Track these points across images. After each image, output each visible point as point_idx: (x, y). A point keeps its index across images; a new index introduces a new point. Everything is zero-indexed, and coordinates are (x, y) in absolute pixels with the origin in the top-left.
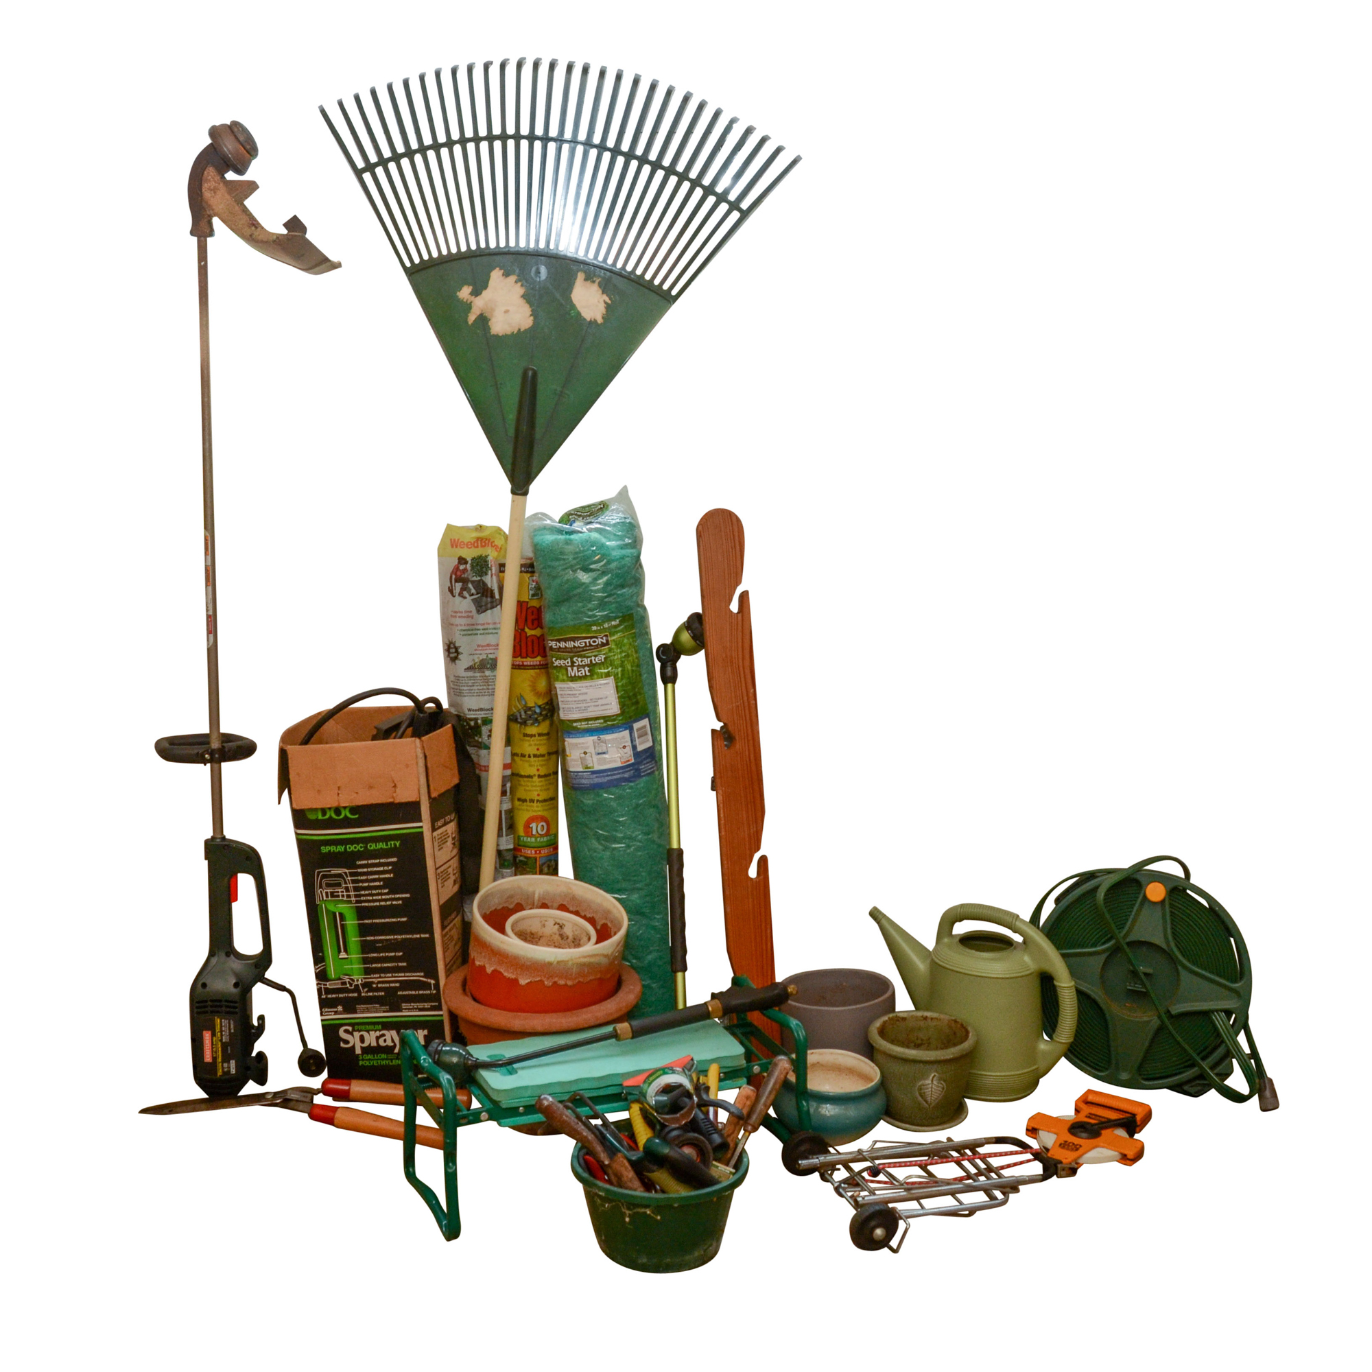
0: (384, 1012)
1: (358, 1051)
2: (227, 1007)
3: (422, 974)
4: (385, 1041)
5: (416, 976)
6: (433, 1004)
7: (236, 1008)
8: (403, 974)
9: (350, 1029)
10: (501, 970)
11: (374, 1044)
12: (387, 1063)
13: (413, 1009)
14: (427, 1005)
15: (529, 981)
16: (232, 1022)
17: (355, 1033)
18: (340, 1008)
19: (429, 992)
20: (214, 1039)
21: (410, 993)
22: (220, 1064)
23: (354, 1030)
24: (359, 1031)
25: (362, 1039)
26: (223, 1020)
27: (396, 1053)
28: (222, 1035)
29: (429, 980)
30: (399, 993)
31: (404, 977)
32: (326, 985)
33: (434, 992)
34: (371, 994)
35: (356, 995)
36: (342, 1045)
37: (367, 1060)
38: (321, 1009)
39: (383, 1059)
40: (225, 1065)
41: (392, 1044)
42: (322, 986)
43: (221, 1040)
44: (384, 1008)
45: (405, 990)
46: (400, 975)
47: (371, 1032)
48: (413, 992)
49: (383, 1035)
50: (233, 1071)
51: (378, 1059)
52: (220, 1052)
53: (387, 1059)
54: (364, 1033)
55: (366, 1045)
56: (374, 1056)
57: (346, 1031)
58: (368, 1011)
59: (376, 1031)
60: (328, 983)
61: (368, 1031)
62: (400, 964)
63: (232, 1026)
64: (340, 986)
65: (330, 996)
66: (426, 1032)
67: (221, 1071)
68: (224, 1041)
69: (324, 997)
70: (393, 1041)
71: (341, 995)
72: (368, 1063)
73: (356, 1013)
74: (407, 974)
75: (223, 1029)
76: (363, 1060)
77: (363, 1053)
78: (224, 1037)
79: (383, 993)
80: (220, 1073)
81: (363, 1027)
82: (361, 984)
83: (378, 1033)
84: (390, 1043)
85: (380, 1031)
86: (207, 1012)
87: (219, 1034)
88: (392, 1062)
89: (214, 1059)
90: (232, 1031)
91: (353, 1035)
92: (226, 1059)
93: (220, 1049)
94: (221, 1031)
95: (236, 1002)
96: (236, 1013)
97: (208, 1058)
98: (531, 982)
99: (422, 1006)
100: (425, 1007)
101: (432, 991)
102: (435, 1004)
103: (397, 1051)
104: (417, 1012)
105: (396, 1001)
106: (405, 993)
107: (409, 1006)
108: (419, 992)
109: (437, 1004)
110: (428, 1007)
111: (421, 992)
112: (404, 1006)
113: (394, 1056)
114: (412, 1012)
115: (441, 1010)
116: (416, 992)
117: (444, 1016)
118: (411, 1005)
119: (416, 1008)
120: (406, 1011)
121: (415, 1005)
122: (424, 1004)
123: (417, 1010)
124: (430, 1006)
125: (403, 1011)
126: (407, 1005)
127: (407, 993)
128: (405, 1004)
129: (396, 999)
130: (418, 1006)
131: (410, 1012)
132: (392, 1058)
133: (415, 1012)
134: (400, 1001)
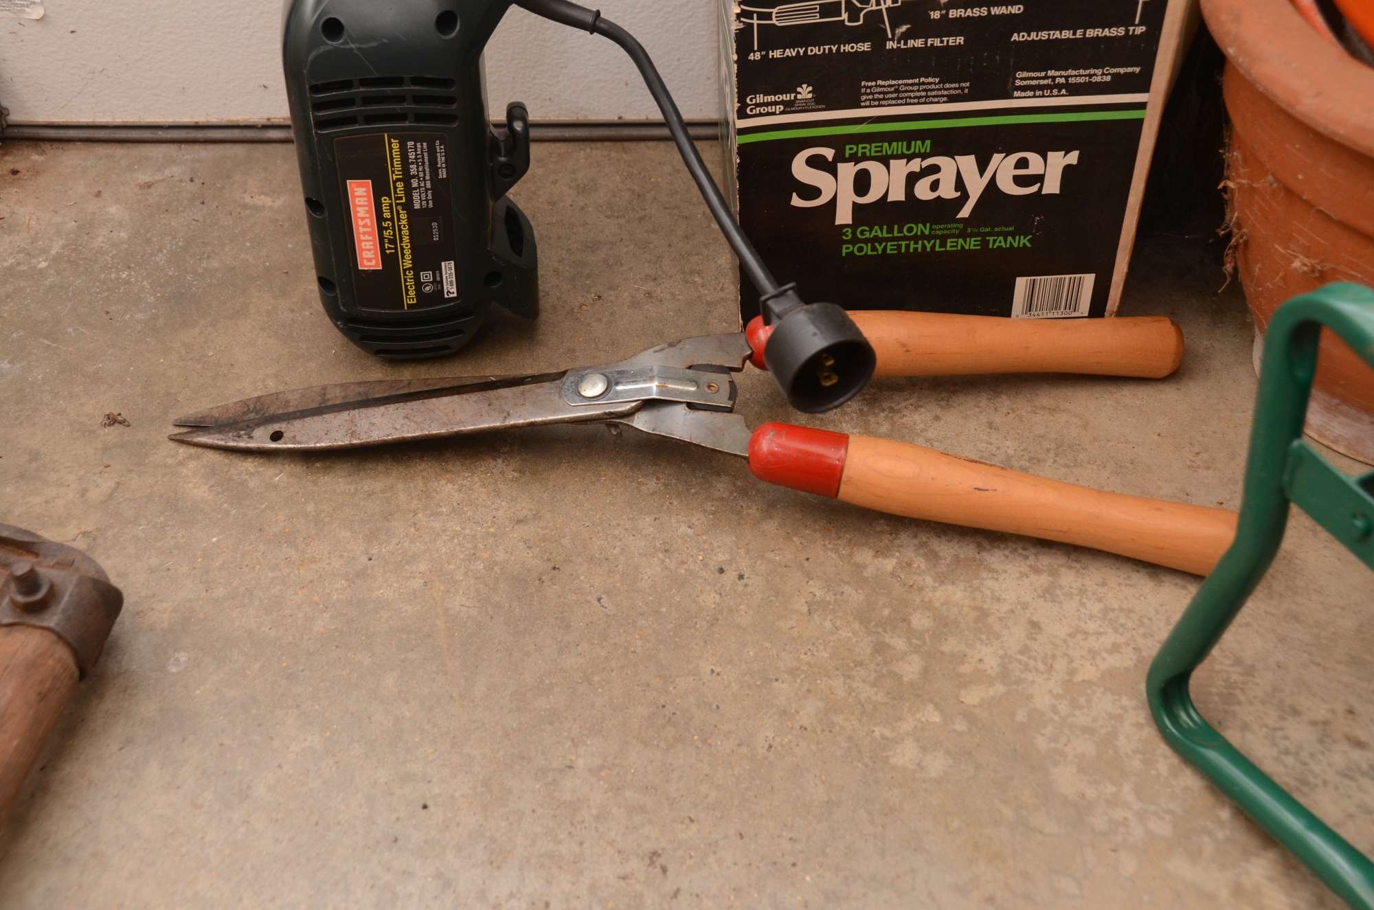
0: (952, 99)
1: (844, 216)
2: (418, 99)
4: (935, 186)
6: (1122, 70)
7: (451, 100)
9: (829, 153)
11: (897, 195)
12: (929, 246)
13: (1055, 87)
14: (1100, 75)
16: (439, 148)
17: (841, 167)
18: (805, 92)
19: (1121, 31)
20: (385, 201)
21: (1056, 35)
22: (410, 274)
23: (839, 158)
24: (856, 159)
25: (862, 183)
26: (410, 144)
27: (962, 220)
28: (408, 190)
30: (1015, 37)
32: (768, 16)
33: (1140, 30)
34: (919, 43)
35: (865, 47)
36: (796, 201)
37: (866, 241)
38: (742, 99)
39: (916, 238)
40: (426, 276)
41: (958, 194)
42: (755, 22)
43: (408, 206)
44: (952, 87)
45: (1039, 29)
47: (892, 162)
48: (1067, 34)
49: (935, 169)
50: (450, 289)
51: (905, 238)
52: (406, 239)
53: (929, 238)
54: (874, 168)
55: (872, 196)
56: (890, 231)
57: (816, 162)
58: (899, 97)
59: (910, 158)
60: (775, 11)
61: (885, 161)
63: (441, 160)
64: (817, 20)
65: (777, 54)
66: (1073, 158)
67: (412, 293)
68: (417, 206)
69: (755, 56)
70: (960, 184)
71: (814, 50)
72: (867, 249)
73: (856, 105)
75: (413, 169)
76: (855, 240)
77: (854, 226)
78: (416, 195)
79: (960, 40)
80: (410, 298)
81: (872, 149)
82: (888, 9)
83: (916, 165)
84: (948, 191)
85: (924, 156)
86: (352, 120)
87: (400, 185)
88: (943, 244)
89: (390, 261)
90: (443, 174)
91: (834, 173)
92: (427, 258)
93: (405, 232)
94: (406, 178)
95: (447, 83)
96: (451, 118)
97: (368, 257)
99: (1086, 76)
100: (1094, 79)
101: (1131, 28)
102: (1130, 70)
103: (965, 213)
104: (1063, 95)
105: (998, 62)
106: (1033, 36)
107: (1038, 78)
108: (1085, 33)
109: (1137, 70)
110: (1102, 79)
111: (1091, 33)
112: (1022, 79)
113: (954, 228)
114: (1043, 96)
115: (1146, 89)
116: (1074, 34)
117: (1148, 106)
118: (1046, 74)
119: (1062, 83)
120: (1023, 94)
121: (1061, 77)
122: (1092, 71)
123: (1064, 90)
124: (1108, 78)
125: (1016, 94)
126: (1033, 74)
127: (1044, 35)
128: (1025, 74)
129: (998, 58)
130: (1070, 79)
131: (1039, 97)
132: (946, 232)
133: (1057, 96)
134: (1012, 64)
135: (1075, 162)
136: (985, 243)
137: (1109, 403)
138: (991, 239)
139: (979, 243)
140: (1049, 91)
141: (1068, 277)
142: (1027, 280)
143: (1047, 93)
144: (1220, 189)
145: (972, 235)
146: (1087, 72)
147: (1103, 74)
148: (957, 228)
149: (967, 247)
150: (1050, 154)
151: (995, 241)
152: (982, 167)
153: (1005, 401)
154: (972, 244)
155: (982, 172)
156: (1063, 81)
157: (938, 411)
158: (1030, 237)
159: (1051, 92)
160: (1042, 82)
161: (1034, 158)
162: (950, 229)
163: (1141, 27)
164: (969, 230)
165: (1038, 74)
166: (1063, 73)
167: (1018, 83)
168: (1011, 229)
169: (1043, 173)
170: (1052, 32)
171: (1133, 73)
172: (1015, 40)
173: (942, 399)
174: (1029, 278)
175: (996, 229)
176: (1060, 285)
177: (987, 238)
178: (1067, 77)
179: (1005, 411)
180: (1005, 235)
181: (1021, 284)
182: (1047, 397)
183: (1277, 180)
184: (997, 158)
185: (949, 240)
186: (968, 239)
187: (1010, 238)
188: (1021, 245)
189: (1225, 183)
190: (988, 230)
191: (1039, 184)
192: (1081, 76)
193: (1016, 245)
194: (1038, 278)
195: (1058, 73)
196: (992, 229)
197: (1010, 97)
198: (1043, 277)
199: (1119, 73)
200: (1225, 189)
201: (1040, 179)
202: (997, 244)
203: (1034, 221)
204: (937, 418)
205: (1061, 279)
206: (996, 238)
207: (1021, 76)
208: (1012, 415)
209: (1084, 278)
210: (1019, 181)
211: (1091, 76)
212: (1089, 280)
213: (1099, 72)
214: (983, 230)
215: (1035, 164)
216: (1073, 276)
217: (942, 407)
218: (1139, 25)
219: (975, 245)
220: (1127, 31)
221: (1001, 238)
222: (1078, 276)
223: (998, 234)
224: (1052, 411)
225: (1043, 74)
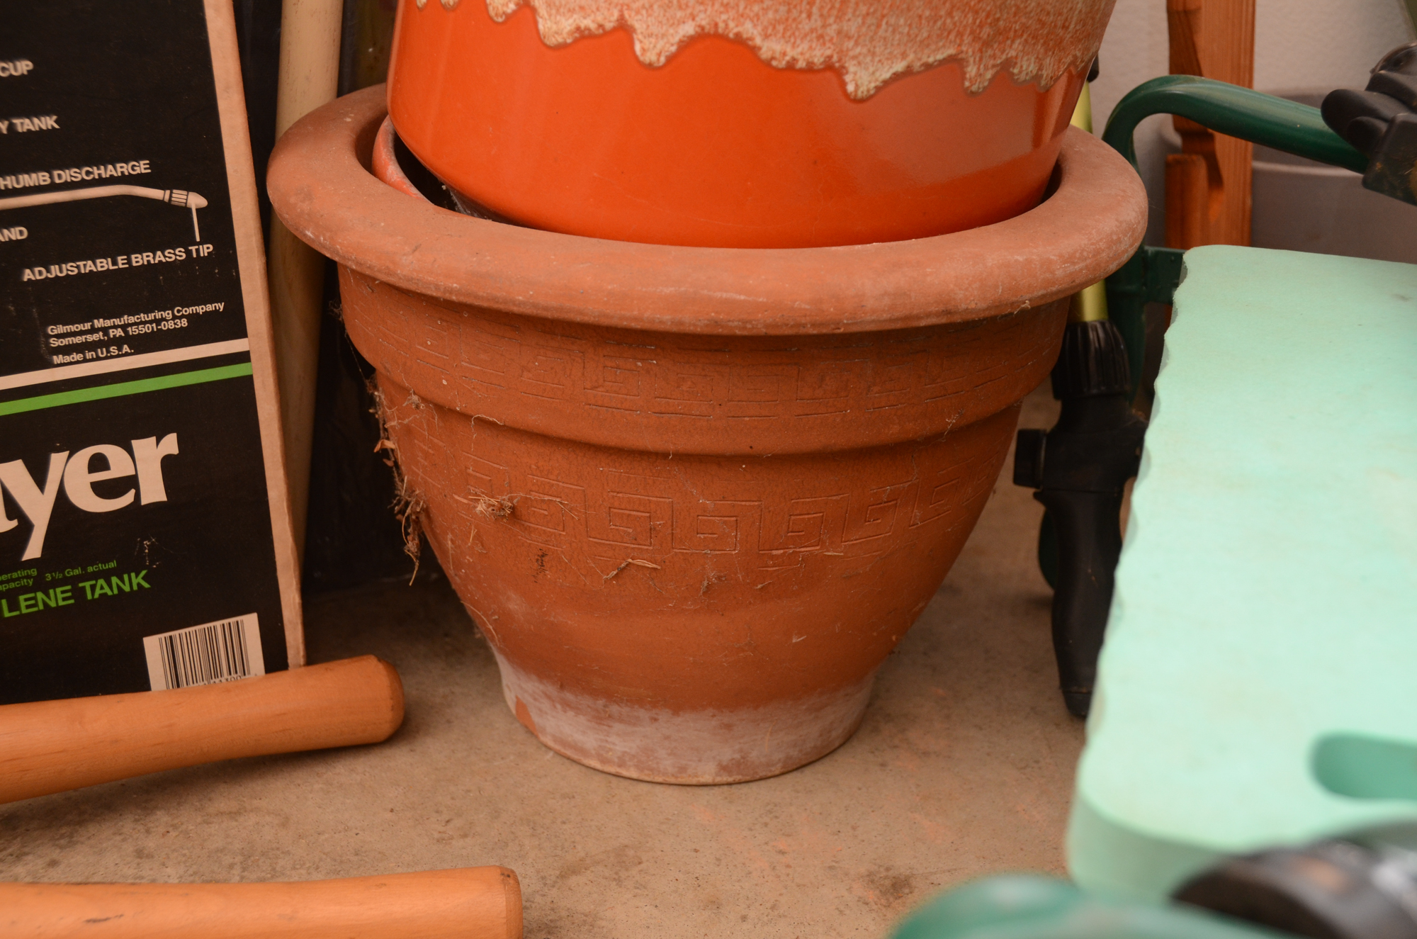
3: (142, 167)
5: (112, 181)
6: (200, 309)
8: (41, 178)
10: (749, 30)
13: (108, 344)
14: (172, 320)
15: (899, 66)
19: (180, 254)
21: (88, 266)
27: (32, 562)
29: (179, 196)
30: (28, 275)
31: (53, 187)
33: (206, 249)
41: (14, 523)
45: (60, 261)
46: (27, 180)
48: (103, 264)
62: (24, 125)
66: (170, 444)
70: (12, 508)
74: (66, 175)
88: (14, 606)
98: (908, 72)
99: (151, 322)
100: (165, 326)
101: (193, 248)
102: (210, 308)
103: (34, 550)
104: (127, 354)
105: (14, 314)
106: (55, 271)
107: (81, 333)
108: (129, 261)
109: (221, 306)
110: (175, 324)
111: (138, 260)
112: (59, 336)
113: (23, 578)
114: (98, 359)
115: (241, 333)
116: (115, 263)
117: (252, 356)
118: (92, 326)
119: (120, 336)
120: (68, 359)
121: (115, 327)
122: (158, 315)
123: (125, 346)
124: (184, 323)
125: (57, 359)
126: (73, 328)
127: (70, 269)
128: (61, 329)
129: (12, 308)
130: (129, 329)
131: (92, 360)
132: (12, 585)
133: (118, 356)
134: (36, 316)
135: (174, 450)
136: (79, 594)
137: (316, 787)
138: (87, 585)
139: (69, 594)
140: (104, 350)
141: (218, 624)
142: (160, 639)
143: (102, 353)
144: (378, 452)
145: (55, 584)
146: (151, 316)
147: (174, 317)
148: (28, 577)
149: (53, 604)
150: (135, 443)
151: (93, 588)
152: (40, 478)
153: (161, 819)
154: (59, 597)
155: (40, 482)
156: (119, 332)
157: (55, 854)
158: (144, 573)
159: (108, 351)
160: (90, 338)
161: (112, 452)
162: (18, 579)
163: (205, 246)
164: (49, 577)
165: (81, 327)
166: (117, 322)
167: (55, 343)
168: (112, 565)
169: (134, 473)
170: (81, 263)
171: (216, 311)
172: (29, 280)
173: (62, 836)
174: (162, 636)
175: (90, 569)
176: (211, 637)
177: (81, 585)
178: (124, 327)
179: (162, 830)
180: (106, 575)
181: (153, 646)
182: (225, 799)
183: (424, 399)
184: (57, 460)
185: (22, 598)
186: (51, 591)
187: (114, 580)
188: (135, 588)
189: (382, 444)
190: (77, 572)
191: (133, 492)
192: (145, 323)
193: (127, 588)
194: (175, 633)
195: (108, 323)
196: (84, 569)
197: (48, 365)
198: (183, 631)
199: (197, 314)
200: (385, 453)
201: (131, 482)
202: (98, 592)
203: (142, 548)
204: (53, 863)
205: (210, 629)
206: (94, 582)
207: (56, 332)
208: (173, 834)
209: (242, 621)
210: (103, 489)
211: (158, 322)
212: (250, 623)
213: (167, 314)
214: (70, 573)
215: (118, 463)
216: (225, 622)
217: (61, 847)
218: (202, 243)
219: (64, 599)
220: (188, 253)
221: (101, 582)
222: (232, 620)
223: (95, 576)
224: (233, 815)
225: (88, 326)
